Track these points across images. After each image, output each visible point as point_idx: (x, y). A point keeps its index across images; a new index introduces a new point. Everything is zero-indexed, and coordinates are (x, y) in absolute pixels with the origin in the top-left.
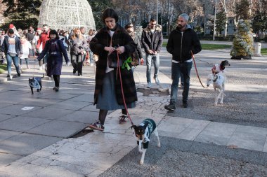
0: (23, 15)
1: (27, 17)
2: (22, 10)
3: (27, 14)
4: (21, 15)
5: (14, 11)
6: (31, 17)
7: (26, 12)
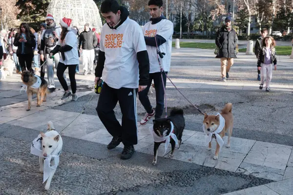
0: (34, 18)
1: (38, 20)
2: (34, 12)
3: (37, 17)
4: (32, 18)
5: (26, 14)
6: (41, 19)
7: (37, 15)
